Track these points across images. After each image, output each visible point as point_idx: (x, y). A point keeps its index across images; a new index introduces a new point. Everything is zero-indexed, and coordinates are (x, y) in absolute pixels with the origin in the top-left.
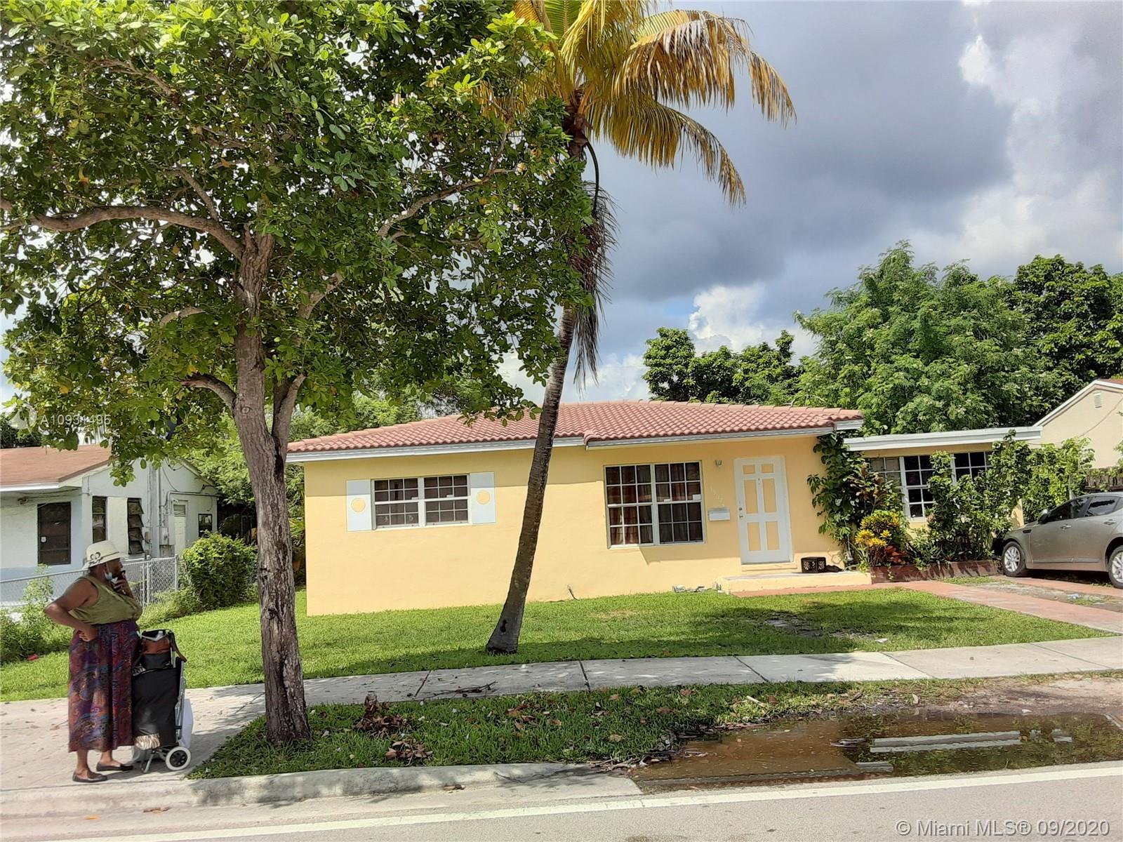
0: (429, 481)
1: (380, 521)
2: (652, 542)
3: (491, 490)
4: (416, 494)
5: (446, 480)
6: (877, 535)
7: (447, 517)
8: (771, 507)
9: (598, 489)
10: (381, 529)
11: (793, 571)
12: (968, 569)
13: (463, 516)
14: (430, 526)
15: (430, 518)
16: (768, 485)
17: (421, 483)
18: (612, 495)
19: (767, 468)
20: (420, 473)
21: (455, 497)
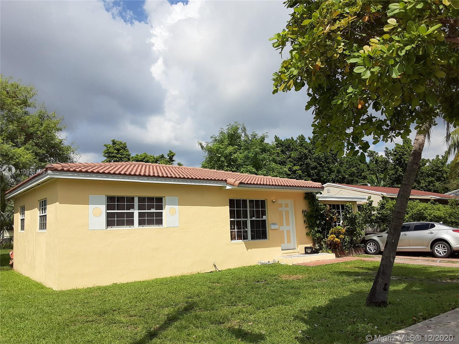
0: (141, 200)
1: (110, 223)
5: (151, 199)
6: (337, 237)
7: (150, 223)
8: (288, 224)
9: (226, 210)
10: (110, 229)
11: (299, 253)
13: (160, 222)
14: (141, 227)
15: (141, 223)
16: (287, 212)
17: (136, 200)
18: (232, 214)
19: (287, 205)
20: (136, 194)
21: (156, 210)
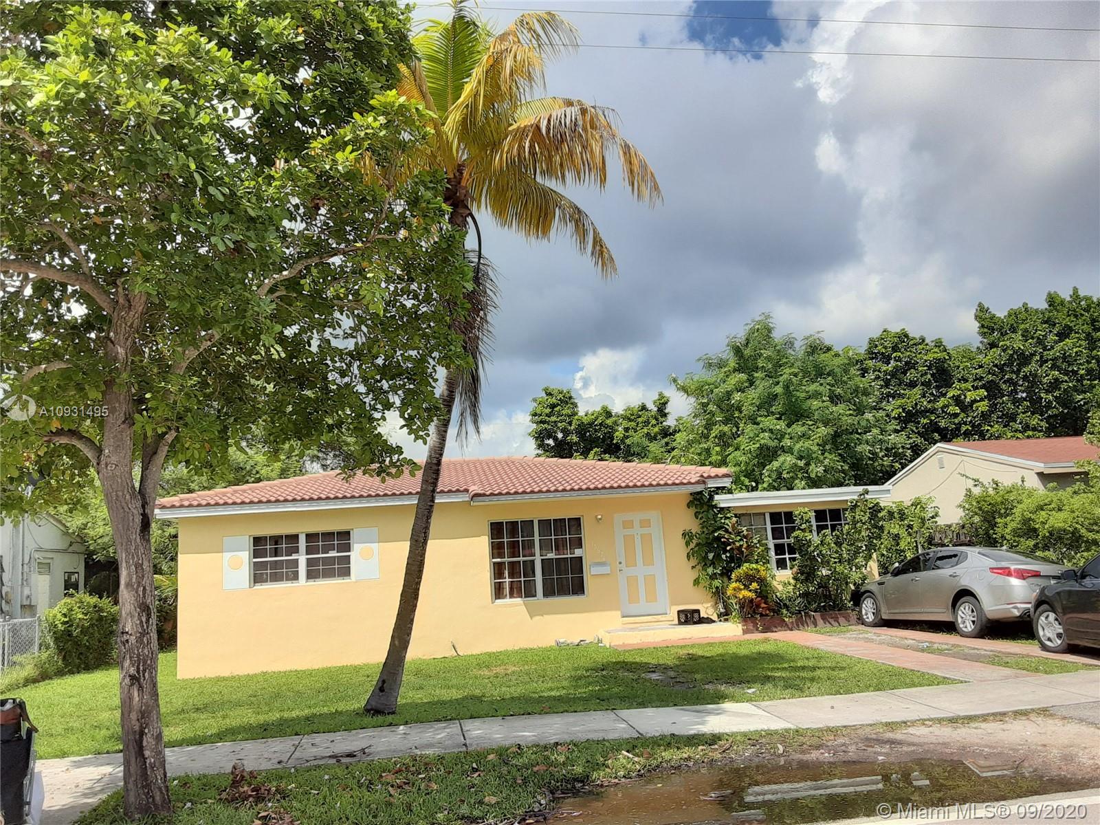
0: (310, 537)
1: (257, 579)
2: (535, 596)
3: (375, 546)
4: (296, 551)
5: (328, 535)
6: (746, 587)
7: (328, 574)
8: (648, 561)
9: (481, 545)
10: (258, 587)
11: (670, 623)
12: (830, 620)
13: (346, 572)
14: (311, 583)
15: (311, 575)
16: (647, 539)
17: (302, 539)
18: (497, 549)
19: (645, 523)
20: (302, 529)
21: (338, 552)
